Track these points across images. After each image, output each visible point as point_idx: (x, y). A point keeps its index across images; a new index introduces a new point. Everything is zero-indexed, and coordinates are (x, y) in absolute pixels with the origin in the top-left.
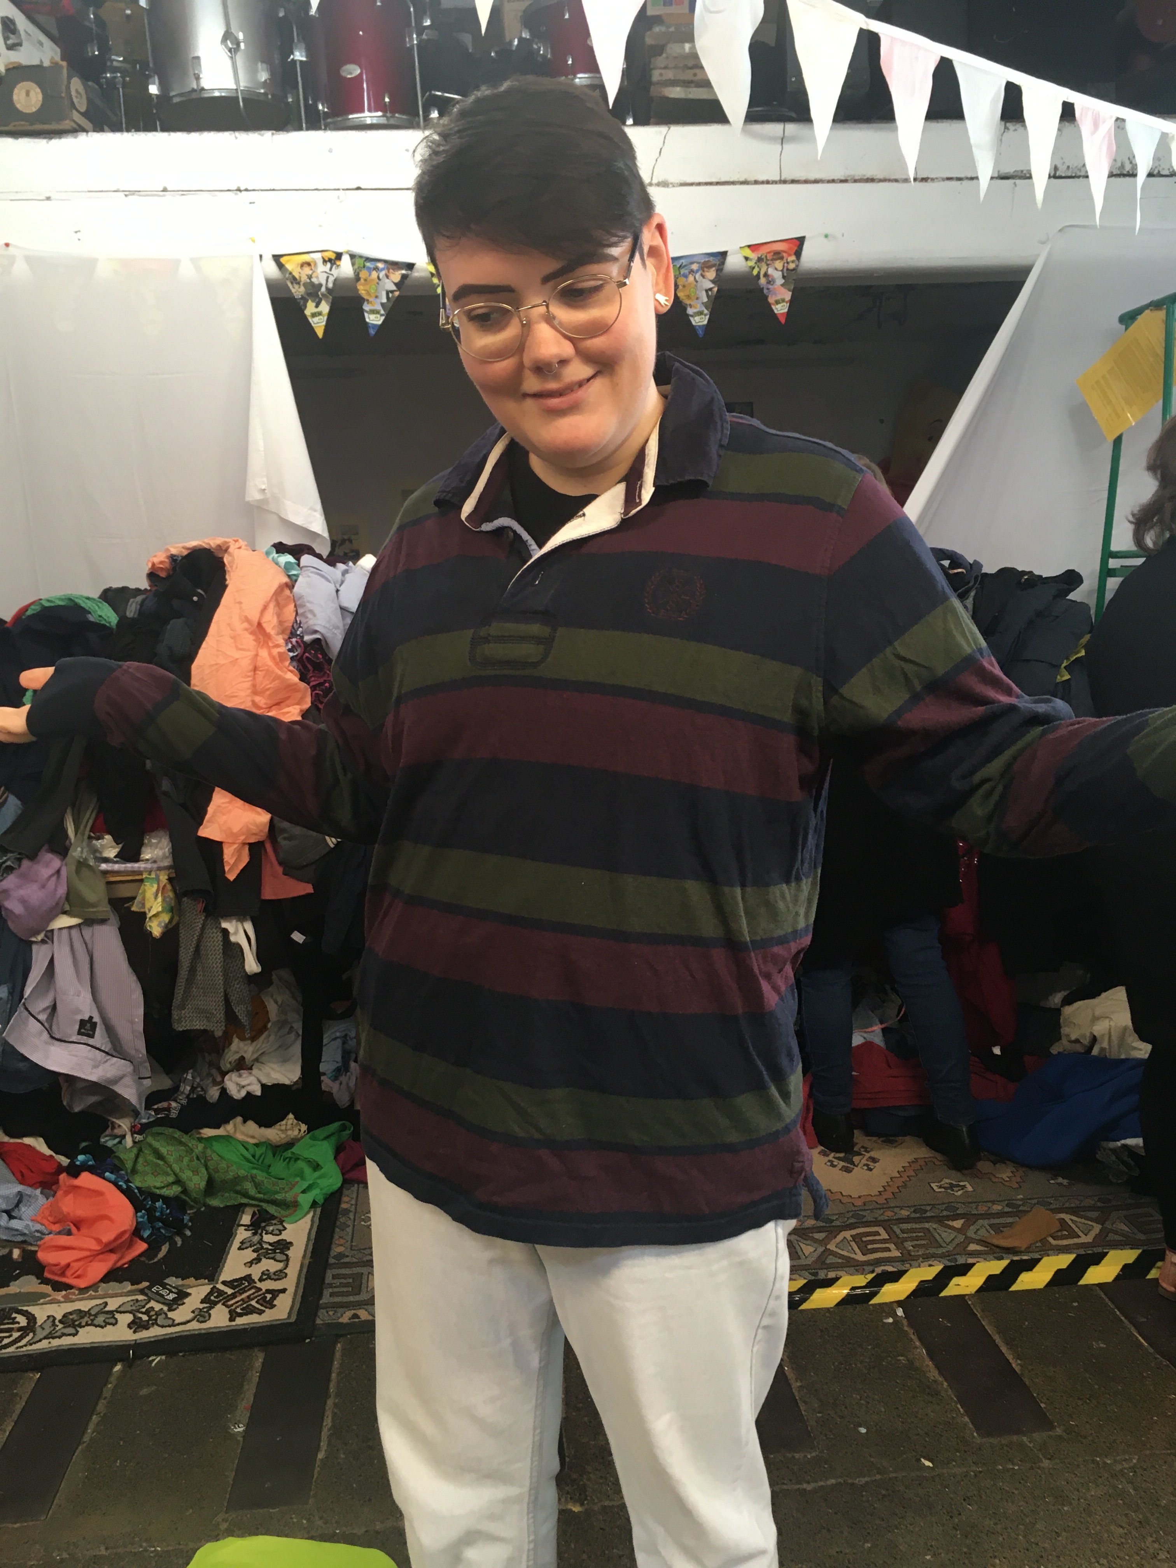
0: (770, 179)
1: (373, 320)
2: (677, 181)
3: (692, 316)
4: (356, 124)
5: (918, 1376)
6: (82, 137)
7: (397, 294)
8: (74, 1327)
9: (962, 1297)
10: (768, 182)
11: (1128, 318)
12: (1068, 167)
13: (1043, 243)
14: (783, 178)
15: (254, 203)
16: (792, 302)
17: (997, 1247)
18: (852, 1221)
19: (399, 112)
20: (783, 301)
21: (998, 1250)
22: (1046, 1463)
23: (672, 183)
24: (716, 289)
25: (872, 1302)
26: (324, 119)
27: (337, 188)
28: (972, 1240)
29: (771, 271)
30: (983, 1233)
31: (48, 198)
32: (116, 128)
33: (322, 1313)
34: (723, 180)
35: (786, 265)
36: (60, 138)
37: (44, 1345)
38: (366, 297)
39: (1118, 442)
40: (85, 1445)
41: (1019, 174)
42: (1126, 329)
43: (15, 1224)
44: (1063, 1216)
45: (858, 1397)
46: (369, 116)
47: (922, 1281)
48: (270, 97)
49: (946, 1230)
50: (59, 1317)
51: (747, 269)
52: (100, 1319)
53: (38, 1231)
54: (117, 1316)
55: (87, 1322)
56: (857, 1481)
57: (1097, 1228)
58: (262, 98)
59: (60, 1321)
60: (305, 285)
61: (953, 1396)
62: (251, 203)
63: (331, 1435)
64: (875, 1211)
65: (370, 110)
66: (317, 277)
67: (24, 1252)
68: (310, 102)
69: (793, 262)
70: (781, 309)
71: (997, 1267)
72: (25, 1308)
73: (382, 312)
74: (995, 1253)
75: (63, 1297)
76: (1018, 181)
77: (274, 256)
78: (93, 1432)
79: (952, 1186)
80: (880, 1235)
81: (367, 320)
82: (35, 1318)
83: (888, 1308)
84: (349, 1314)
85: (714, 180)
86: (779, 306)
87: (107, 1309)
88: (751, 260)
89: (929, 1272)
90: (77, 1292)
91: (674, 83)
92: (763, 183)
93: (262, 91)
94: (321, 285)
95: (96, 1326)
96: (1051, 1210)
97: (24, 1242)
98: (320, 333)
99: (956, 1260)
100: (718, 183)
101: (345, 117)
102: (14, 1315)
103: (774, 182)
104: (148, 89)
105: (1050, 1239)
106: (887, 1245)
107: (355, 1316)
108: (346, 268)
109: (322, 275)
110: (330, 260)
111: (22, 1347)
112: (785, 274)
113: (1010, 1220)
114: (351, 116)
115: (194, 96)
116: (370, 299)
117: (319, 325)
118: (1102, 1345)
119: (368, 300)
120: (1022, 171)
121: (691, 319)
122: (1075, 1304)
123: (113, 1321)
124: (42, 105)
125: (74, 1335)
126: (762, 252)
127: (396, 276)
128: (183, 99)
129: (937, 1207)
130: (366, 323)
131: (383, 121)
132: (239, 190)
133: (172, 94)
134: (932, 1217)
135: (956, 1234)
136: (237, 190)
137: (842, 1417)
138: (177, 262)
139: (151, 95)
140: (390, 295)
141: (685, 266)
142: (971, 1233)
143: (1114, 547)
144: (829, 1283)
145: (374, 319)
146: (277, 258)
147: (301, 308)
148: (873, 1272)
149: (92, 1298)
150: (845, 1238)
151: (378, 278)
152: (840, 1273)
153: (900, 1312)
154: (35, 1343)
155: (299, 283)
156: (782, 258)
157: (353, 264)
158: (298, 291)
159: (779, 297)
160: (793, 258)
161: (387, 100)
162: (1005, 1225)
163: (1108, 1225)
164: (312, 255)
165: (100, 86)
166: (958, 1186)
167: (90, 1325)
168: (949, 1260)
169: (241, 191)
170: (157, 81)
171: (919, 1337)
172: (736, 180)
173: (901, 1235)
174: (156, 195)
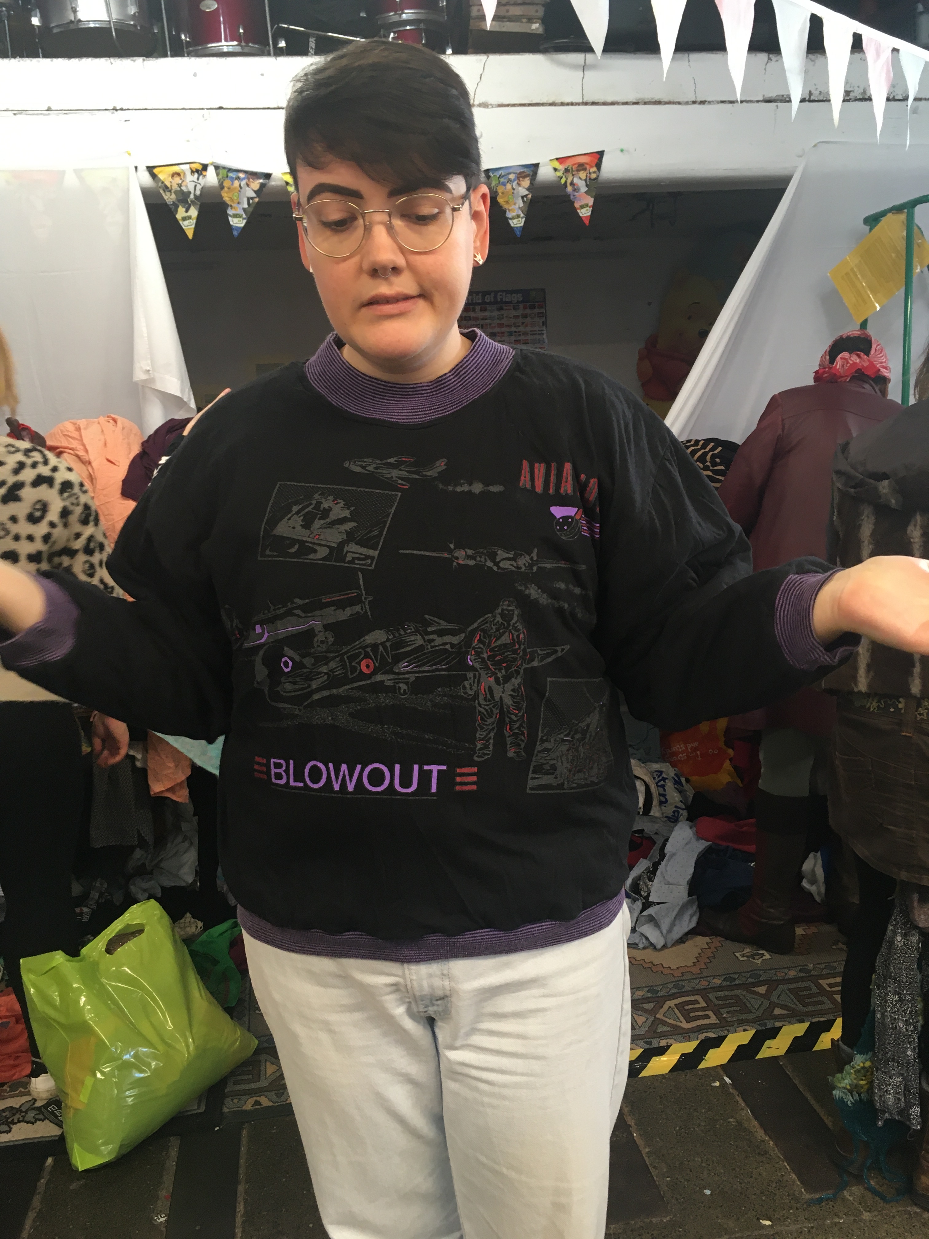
0: (575, 101)
1: (236, 223)
2: (496, 103)
3: (511, 219)
4: (214, 52)
5: (747, 1137)
7: (257, 200)
8: (8, 1123)
9: (775, 1058)
10: (572, 104)
11: (873, 220)
12: (821, 92)
13: (800, 157)
14: (584, 101)
15: (129, 121)
16: (594, 206)
17: (796, 1010)
18: (674, 991)
19: (253, 43)
20: (587, 205)
21: (799, 1014)
22: (866, 1216)
23: (491, 105)
24: (530, 196)
25: (700, 1067)
26: (187, 48)
27: (201, 107)
28: (776, 1005)
29: (576, 180)
30: (784, 998)
33: (228, 1101)
34: (535, 102)
35: (588, 175)
38: (229, 203)
39: (864, 324)
41: (781, 98)
42: (871, 230)
45: (700, 1160)
46: (225, 45)
47: (739, 1046)
48: (139, 28)
49: (754, 996)
51: (555, 179)
52: (31, 1115)
55: (18, 1119)
58: (132, 29)
60: (176, 192)
61: (779, 1155)
62: (126, 121)
63: (244, 1222)
64: (692, 981)
65: (226, 40)
66: (186, 186)
68: (174, 33)
69: (594, 172)
70: (585, 213)
71: (800, 1029)
73: (244, 216)
74: (796, 1016)
76: (779, 104)
77: (148, 168)
78: (31, 1228)
79: (752, 955)
80: (699, 1003)
81: (231, 223)
83: (714, 1072)
84: (251, 1101)
85: (526, 102)
86: (583, 211)
88: (559, 171)
89: (744, 1037)
90: (8, 1089)
92: (568, 104)
93: (132, 23)
94: (190, 193)
95: (27, 1122)
98: (190, 234)
99: (766, 1024)
100: (530, 105)
101: (204, 46)
103: (578, 104)
104: (31, 21)
106: (706, 1013)
107: (257, 1103)
108: (211, 178)
109: (190, 183)
110: (197, 171)
112: (588, 183)
114: (210, 45)
115: (72, 27)
116: (233, 205)
117: (189, 227)
119: (231, 206)
120: (783, 96)
121: (510, 221)
125: (8, 1132)
126: (568, 164)
127: (256, 184)
128: (62, 29)
129: (744, 974)
130: (230, 226)
131: (238, 49)
132: (115, 109)
133: (52, 25)
134: (739, 984)
135: (762, 999)
136: (113, 109)
137: (688, 1181)
138: (63, 172)
139: (33, 25)
140: (251, 201)
141: (504, 176)
142: (774, 998)
144: (662, 1051)
145: (238, 223)
146: (150, 169)
148: (697, 1038)
149: (22, 1095)
150: (670, 1007)
151: (240, 186)
152: (670, 1041)
153: (724, 1075)
155: (170, 191)
156: (585, 169)
157: (218, 175)
158: (169, 198)
159: (583, 202)
160: (594, 169)
161: (241, 31)
164: (182, 167)
167: (22, 1121)
168: (759, 1025)
169: (116, 110)
170: (38, 15)
171: (744, 1100)
172: (545, 102)
173: (717, 1002)
174: (41, 114)
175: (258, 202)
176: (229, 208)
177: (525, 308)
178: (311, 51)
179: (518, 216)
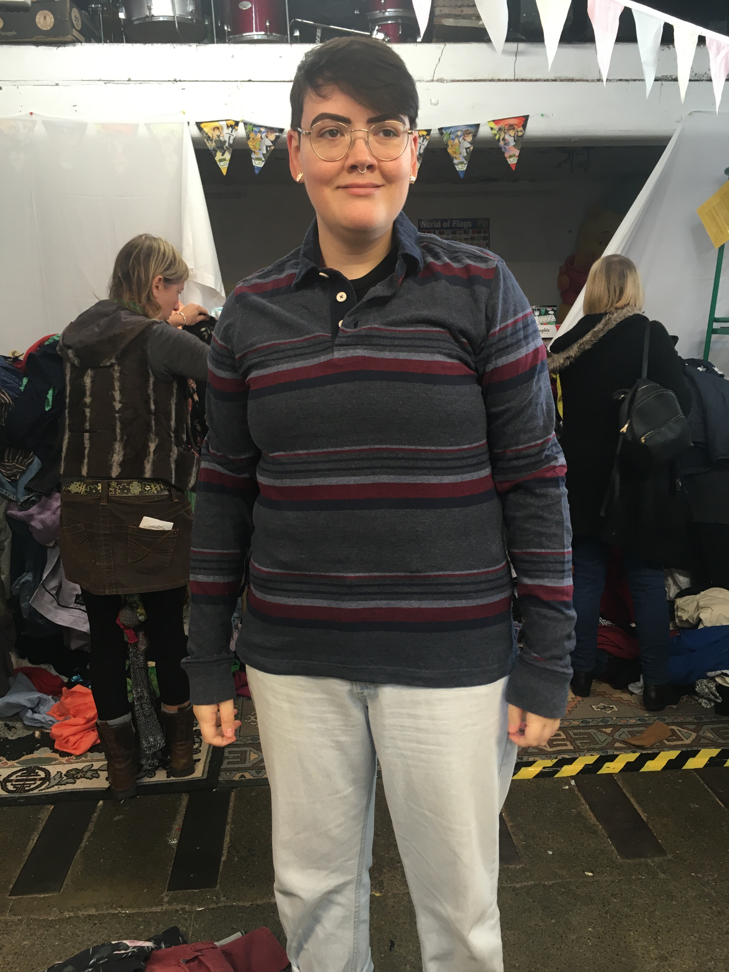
0: (508, 78)
2: (450, 79)
4: (247, 39)
5: (584, 821)
6: (79, 46)
7: (273, 148)
8: (74, 778)
9: (611, 774)
10: (506, 80)
13: (679, 122)
14: (516, 78)
15: (185, 89)
16: (520, 157)
17: (631, 744)
19: (275, 32)
20: (514, 156)
21: (633, 747)
22: (662, 876)
23: (446, 80)
24: (472, 148)
25: (556, 776)
26: (228, 36)
27: (236, 80)
28: (618, 741)
29: (507, 137)
30: (624, 737)
31: (57, 85)
32: (98, 40)
33: (222, 774)
34: (478, 78)
35: (516, 133)
36: (65, 46)
37: (55, 789)
38: (253, 150)
39: (722, 249)
40: (82, 849)
41: (665, 78)
43: (36, 716)
44: (673, 727)
45: (548, 833)
46: (256, 35)
47: (586, 765)
48: (194, 21)
49: (601, 734)
50: (64, 772)
51: (492, 135)
52: (89, 774)
53: (51, 721)
54: (99, 772)
55: (81, 776)
56: (546, 883)
57: (694, 735)
58: (190, 22)
59: (65, 775)
60: (216, 141)
61: (605, 834)
62: (182, 89)
63: (229, 847)
65: (256, 31)
66: (223, 137)
67: (42, 733)
68: (219, 25)
69: (521, 131)
70: (512, 161)
71: (632, 757)
72: (43, 767)
73: (263, 159)
74: (631, 749)
75: (66, 761)
76: (664, 83)
78: (87, 841)
79: (605, 708)
81: (254, 164)
82: (50, 773)
83: (566, 780)
84: (239, 775)
85: (472, 78)
86: (511, 159)
87: (93, 768)
88: (495, 129)
89: (590, 759)
90: (74, 758)
91: (448, 16)
92: (503, 81)
93: (190, 17)
94: (225, 142)
95: (87, 778)
96: (665, 723)
97: (42, 727)
98: (224, 172)
99: (607, 752)
100: (475, 81)
101: (240, 35)
102: (37, 771)
103: (511, 80)
104: (118, 15)
105: (666, 742)
106: (565, 742)
107: (243, 776)
108: (241, 131)
109: (226, 135)
110: (231, 126)
111: (42, 790)
112: (516, 139)
113: (641, 729)
114: (244, 34)
115: (148, 20)
116: (256, 151)
117: (224, 167)
118: (696, 806)
119: (254, 152)
120: (667, 76)
121: (456, 166)
122: (681, 781)
123: (96, 775)
124: (54, 26)
125: (74, 783)
126: (502, 125)
127: (272, 137)
128: (141, 22)
129: (596, 720)
130: (253, 166)
131: (265, 37)
133: (134, 19)
134: (592, 726)
135: (607, 736)
136: (174, 81)
137: (537, 845)
138: (137, 125)
139: (120, 19)
140: (269, 149)
141: (453, 133)
142: (616, 736)
143: (717, 315)
144: (530, 764)
145: (258, 164)
146: (198, 124)
147: (213, 156)
148: (556, 758)
149: (83, 762)
151: (261, 138)
152: (536, 759)
153: (573, 782)
154: (50, 788)
155: (212, 140)
156: (514, 129)
157: (246, 129)
158: (211, 145)
159: (511, 153)
160: (521, 129)
161: (268, 24)
162: (638, 732)
163: (701, 733)
164: (221, 123)
165: (89, 13)
166: (609, 707)
167: (83, 777)
168: (603, 752)
169: (176, 81)
170: (124, 10)
171: (584, 798)
172: (487, 78)
173: (574, 737)
174: (124, 83)
175: (274, 150)
176: (253, 153)
177: (473, 232)
178: (318, 38)
179: (462, 163)
